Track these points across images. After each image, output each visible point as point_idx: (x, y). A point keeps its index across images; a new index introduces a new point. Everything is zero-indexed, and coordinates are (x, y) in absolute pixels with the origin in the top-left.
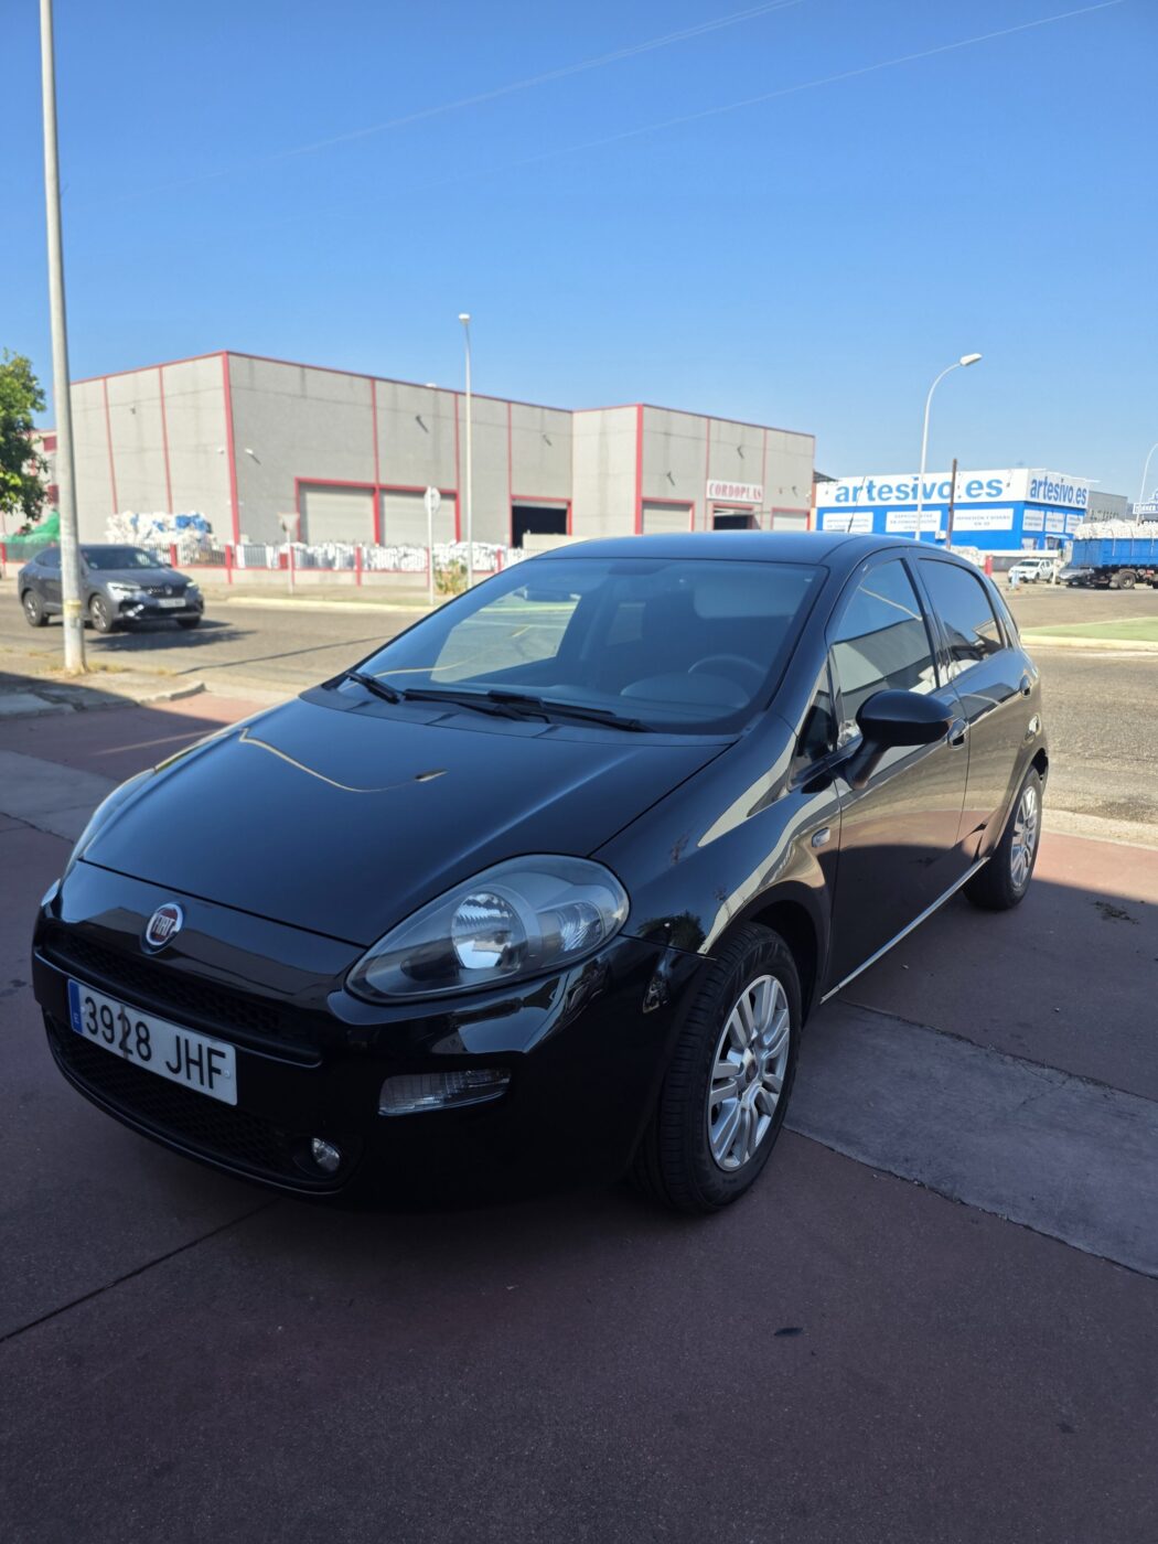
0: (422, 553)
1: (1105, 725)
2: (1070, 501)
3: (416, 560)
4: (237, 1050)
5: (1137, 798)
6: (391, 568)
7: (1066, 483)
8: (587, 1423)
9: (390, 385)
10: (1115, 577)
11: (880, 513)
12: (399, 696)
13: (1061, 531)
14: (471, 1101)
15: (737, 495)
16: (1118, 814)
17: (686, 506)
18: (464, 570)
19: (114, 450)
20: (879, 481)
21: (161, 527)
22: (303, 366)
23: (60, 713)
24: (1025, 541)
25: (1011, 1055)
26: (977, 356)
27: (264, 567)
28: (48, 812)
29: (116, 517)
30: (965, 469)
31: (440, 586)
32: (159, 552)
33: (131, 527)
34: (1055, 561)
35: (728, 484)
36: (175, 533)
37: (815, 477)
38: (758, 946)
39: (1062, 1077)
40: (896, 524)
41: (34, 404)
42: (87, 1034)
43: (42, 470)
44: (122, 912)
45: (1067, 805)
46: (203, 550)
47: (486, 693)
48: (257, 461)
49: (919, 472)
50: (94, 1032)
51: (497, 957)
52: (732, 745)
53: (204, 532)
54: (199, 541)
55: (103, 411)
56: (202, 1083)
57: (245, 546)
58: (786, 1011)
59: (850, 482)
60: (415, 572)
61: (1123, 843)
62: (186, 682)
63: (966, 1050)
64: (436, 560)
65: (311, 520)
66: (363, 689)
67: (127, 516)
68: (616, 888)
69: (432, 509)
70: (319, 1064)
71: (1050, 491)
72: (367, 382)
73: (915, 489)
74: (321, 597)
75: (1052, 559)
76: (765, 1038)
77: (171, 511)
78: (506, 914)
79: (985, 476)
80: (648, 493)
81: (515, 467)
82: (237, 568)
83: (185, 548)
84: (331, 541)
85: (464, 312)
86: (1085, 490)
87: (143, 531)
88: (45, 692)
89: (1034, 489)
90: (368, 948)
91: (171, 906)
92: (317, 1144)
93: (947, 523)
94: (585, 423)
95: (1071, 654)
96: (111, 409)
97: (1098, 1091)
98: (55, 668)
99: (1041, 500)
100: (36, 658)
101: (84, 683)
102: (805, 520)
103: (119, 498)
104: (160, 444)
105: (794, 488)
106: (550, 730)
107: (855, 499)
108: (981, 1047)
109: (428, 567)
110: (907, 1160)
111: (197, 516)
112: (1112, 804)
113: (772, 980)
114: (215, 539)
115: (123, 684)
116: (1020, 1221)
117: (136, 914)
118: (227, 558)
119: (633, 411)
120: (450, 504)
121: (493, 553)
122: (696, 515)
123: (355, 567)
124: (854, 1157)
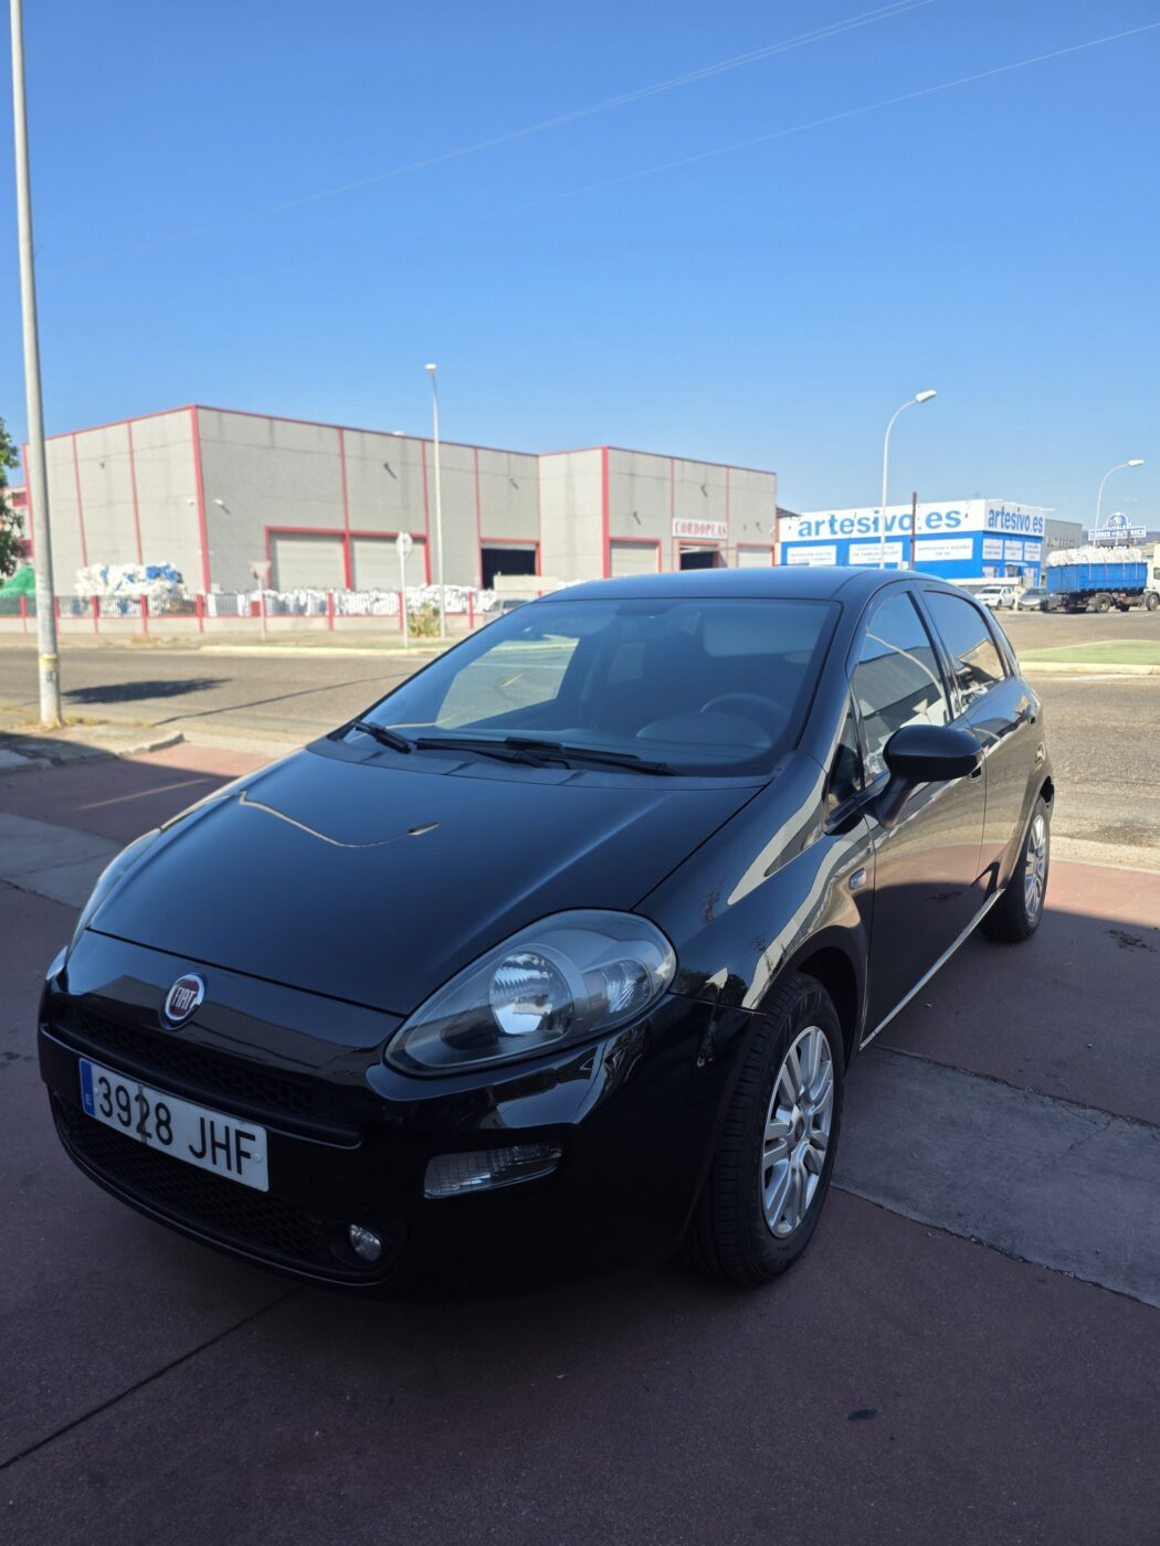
0: (394, 597)
1: (1089, 748)
2: (1027, 529)
3: (388, 605)
4: (268, 1131)
5: (1132, 821)
6: (363, 613)
7: (1023, 513)
8: (659, 1530)
9: (357, 434)
10: (1091, 601)
11: (843, 547)
12: (411, 746)
13: (1020, 559)
14: (520, 1179)
15: (702, 532)
16: (1117, 838)
17: (653, 544)
18: (436, 612)
19: (84, 504)
20: (840, 515)
21: (131, 578)
22: (271, 418)
23: (38, 768)
24: (986, 570)
25: (1050, 1096)
26: (932, 393)
27: (236, 615)
28: (31, 872)
29: (85, 569)
30: (925, 501)
31: (413, 629)
32: (129, 602)
33: (101, 580)
34: (1016, 588)
35: (693, 522)
36: (146, 584)
37: (778, 513)
38: (804, 996)
39: (1105, 1118)
40: (859, 556)
41: (7, 461)
42: (100, 1116)
43: (15, 526)
44: (127, 981)
45: (1064, 830)
46: (174, 600)
47: (503, 739)
48: (227, 511)
49: (880, 505)
50: (109, 1114)
51: (538, 1019)
52: (765, 786)
53: (174, 581)
54: (170, 591)
55: (72, 466)
56: (229, 1167)
57: (217, 595)
58: (830, 1062)
59: (812, 517)
60: (387, 616)
61: (1126, 868)
62: (164, 733)
63: (1004, 1093)
64: (409, 603)
65: (281, 567)
66: (372, 739)
67: (96, 569)
68: (662, 943)
69: (405, 553)
70: (358, 1145)
71: (1007, 521)
72: (335, 432)
73: (876, 522)
74: (293, 643)
75: (1013, 586)
76: (811, 1093)
77: (141, 563)
78: (545, 975)
79: (943, 508)
80: (614, 533)
81: (483, 510)
82: (208, 617)
83: (155, 599)
84: (302, 588)
85: (431, 362)
86: (1041, 519)
87: (113, 583)
88: (21, 747)
89: (991, 519)
90: (406, 1017)
91: (191, 977)
92: (355, 1231)
93: (908, 554)
94: (550, 466)
95: (1045, 679)
96: (80, 465)
97: (1145, 1132)
98: (30, 723)
99: (998, 529)
100: (9, 713)
101: (60, 737)
102: (770, 555)
103: (88, 550)
104: (130, 498)
105: (758, 524)
106: (574, 777)
107: (817, 533)
108: (1018, 1088)
109: (401, 610)
110: (960, 1216)
111: (168, 567)
112: (1109, 828)
113: (817, 1031)
114: (186, 589)
115: (100, 737)
116: (1087, 1278)
117: (153, 986)
118: (198, 607)
119: (599, 453)
120: (420, 548)
121: (464, 595)
122: (663, 552)
123: (327, 613)
124: (905, 1215)
